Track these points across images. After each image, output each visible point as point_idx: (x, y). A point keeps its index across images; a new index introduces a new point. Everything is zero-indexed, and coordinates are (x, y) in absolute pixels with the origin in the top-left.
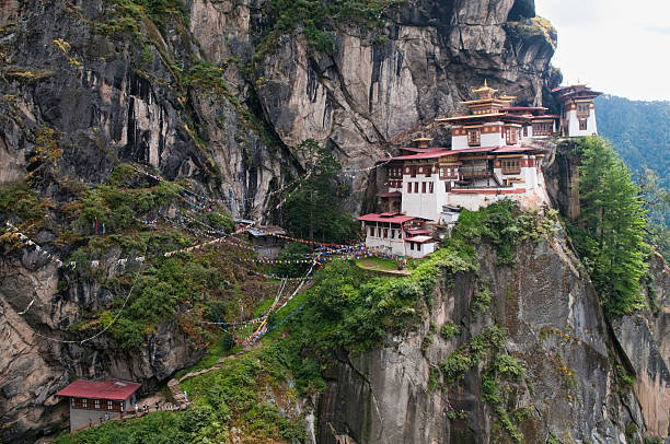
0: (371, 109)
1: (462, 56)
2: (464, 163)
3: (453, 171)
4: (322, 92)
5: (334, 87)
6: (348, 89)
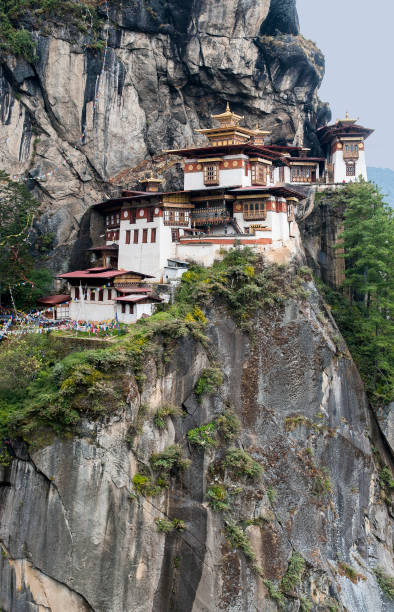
0: (83, 137)
1: (203, 75)
3: (182, 215)
4: (19, 112)
5: (35, 106)
6: (53, 109)
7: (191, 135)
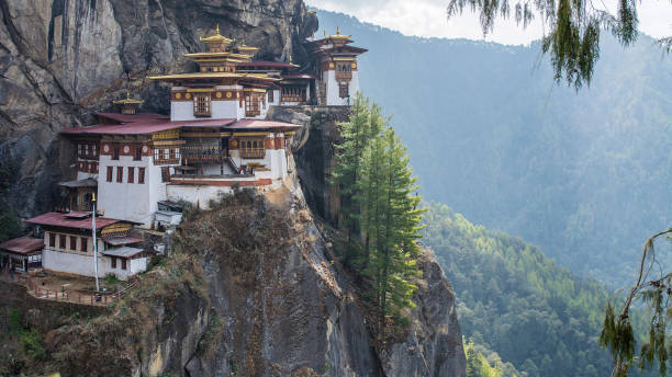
0: (50, 56)
2: (190, 141)
3: (172, 152)
6: (15, 22)
7: (171, 50)
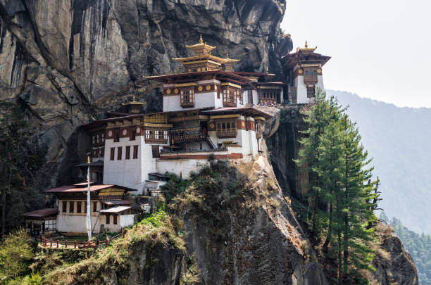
4: (10, 42)
5: (26, 38)
6: (43, 39)
7: (168, 63)
